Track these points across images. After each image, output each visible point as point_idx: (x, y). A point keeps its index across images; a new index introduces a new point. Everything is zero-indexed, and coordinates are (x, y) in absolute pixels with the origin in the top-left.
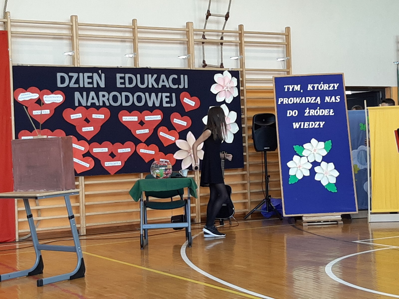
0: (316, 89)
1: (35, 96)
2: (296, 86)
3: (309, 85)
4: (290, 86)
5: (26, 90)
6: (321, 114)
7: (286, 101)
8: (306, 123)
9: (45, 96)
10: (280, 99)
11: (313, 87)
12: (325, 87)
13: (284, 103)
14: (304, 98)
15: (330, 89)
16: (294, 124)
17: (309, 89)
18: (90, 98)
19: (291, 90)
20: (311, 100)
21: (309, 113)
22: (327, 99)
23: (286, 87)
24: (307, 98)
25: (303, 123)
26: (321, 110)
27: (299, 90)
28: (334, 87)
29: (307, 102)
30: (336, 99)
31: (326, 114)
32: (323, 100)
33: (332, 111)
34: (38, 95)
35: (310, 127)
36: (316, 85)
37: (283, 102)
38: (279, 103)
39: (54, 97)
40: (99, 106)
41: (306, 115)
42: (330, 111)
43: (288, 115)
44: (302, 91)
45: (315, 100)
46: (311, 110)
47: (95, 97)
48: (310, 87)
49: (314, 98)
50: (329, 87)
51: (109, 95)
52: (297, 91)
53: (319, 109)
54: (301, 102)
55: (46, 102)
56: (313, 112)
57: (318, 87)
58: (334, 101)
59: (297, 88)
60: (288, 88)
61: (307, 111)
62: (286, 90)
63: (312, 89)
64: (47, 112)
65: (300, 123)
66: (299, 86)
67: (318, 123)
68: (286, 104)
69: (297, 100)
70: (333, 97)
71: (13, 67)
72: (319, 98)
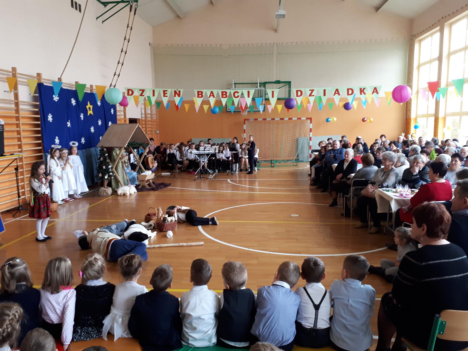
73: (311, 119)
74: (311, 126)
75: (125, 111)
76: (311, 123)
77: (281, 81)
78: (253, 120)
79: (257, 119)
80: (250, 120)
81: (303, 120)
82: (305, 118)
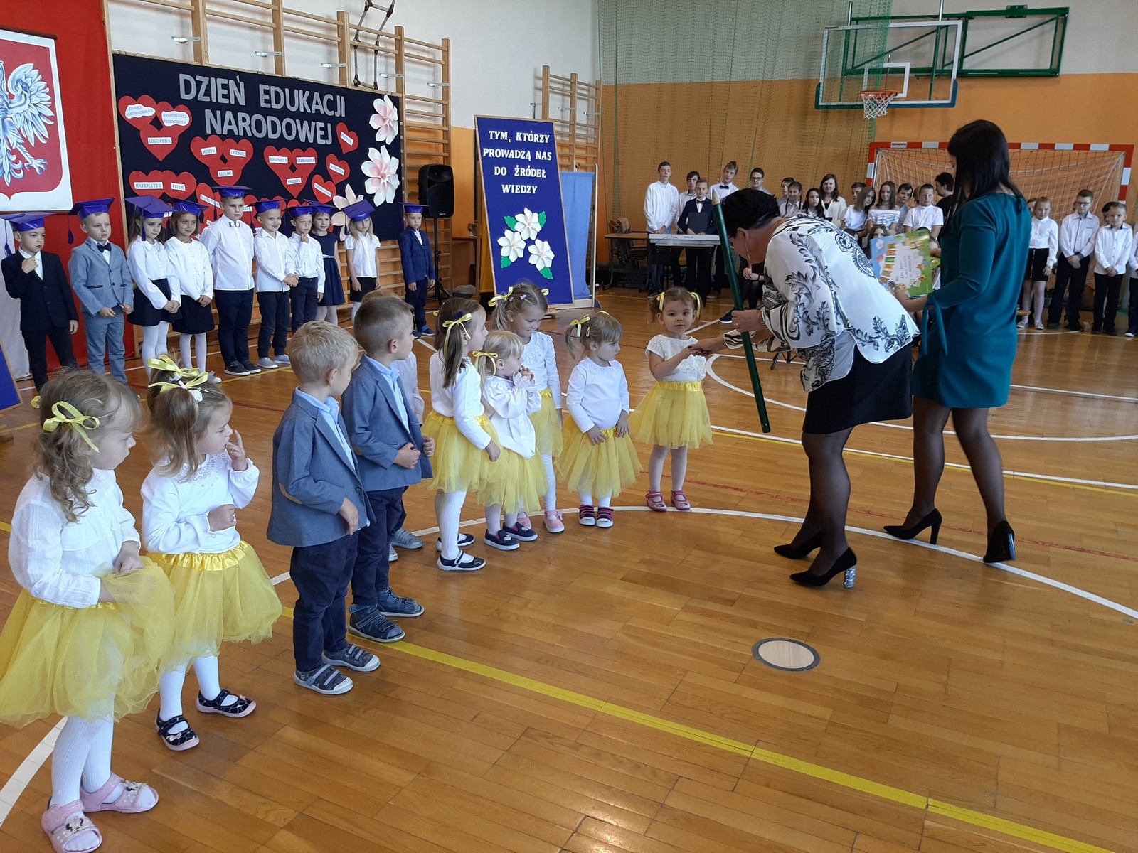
0: (525, 140)
1: (150, 112)
2: (502, 133)
3: (518, 133)
4: (496, 132)
5: (136, 100)
6: (532, 176)
7: (492, 153)
8: (517, 186)
9: (164, 112)
10: (484, 149)
11: (522, 137)
12: (535, 138)
13: (490, 156)
14: (512, 151)
15: (541, 141)
16: (503, 186)
17: (517, 139)
18: (226, 122)
19: (497, 138)
20: (521, 154)
21: (519, 172)
22: (538, 155)
23: (491, 132)
24: (516, 151)
25: (513, 186)
26: (533, 170)
27: (506, 139)
28: (544, 139)
29: (516, 157)
30: (547, 157)
31: (538, 176)
32: (533, 155)
33: (544, 172)
34: (154, 111)
35: (522, 192)
36: (525, 134)
37: (488, 154)
38: (484, 155)
39: (176, 116)
40: (239, 135)
41: (516, 175)
42: (541, 173)
43: (496, 174)
44: (509, 141)
45: (525, 155)
46: (521, 169)
47: (233, 122)
48: (518, 137)
49: (524, 152)
50: (539, 139)
51: (251, 118)
52: (504, 140)
53: (530, 168)
54: (509, 157)
55: (166, 124)
56: (523, 172)
57: (527, 137)
58: (545, 159)
59: (504, 135)
60: (494, 135)
61: (517, 169)
62: (491, 138)
63: (520, 140)
64: (168, 140)
65: (510, 186)
66: (506, 133)
67: (530, 187)
68: (492, 157)
69: (504, 153)
70: (545, 153)
71: (114, 55)
72: (529, 153)
73: (1128, 150)
74: (1126, 176)
75: (446, 103)
76: (1127, 164)
77: (1029, 8)
78: (905, 146)
79: (919, 145)
80: (892, 146)
81: (1096, 152)
82: (1106, 147)
